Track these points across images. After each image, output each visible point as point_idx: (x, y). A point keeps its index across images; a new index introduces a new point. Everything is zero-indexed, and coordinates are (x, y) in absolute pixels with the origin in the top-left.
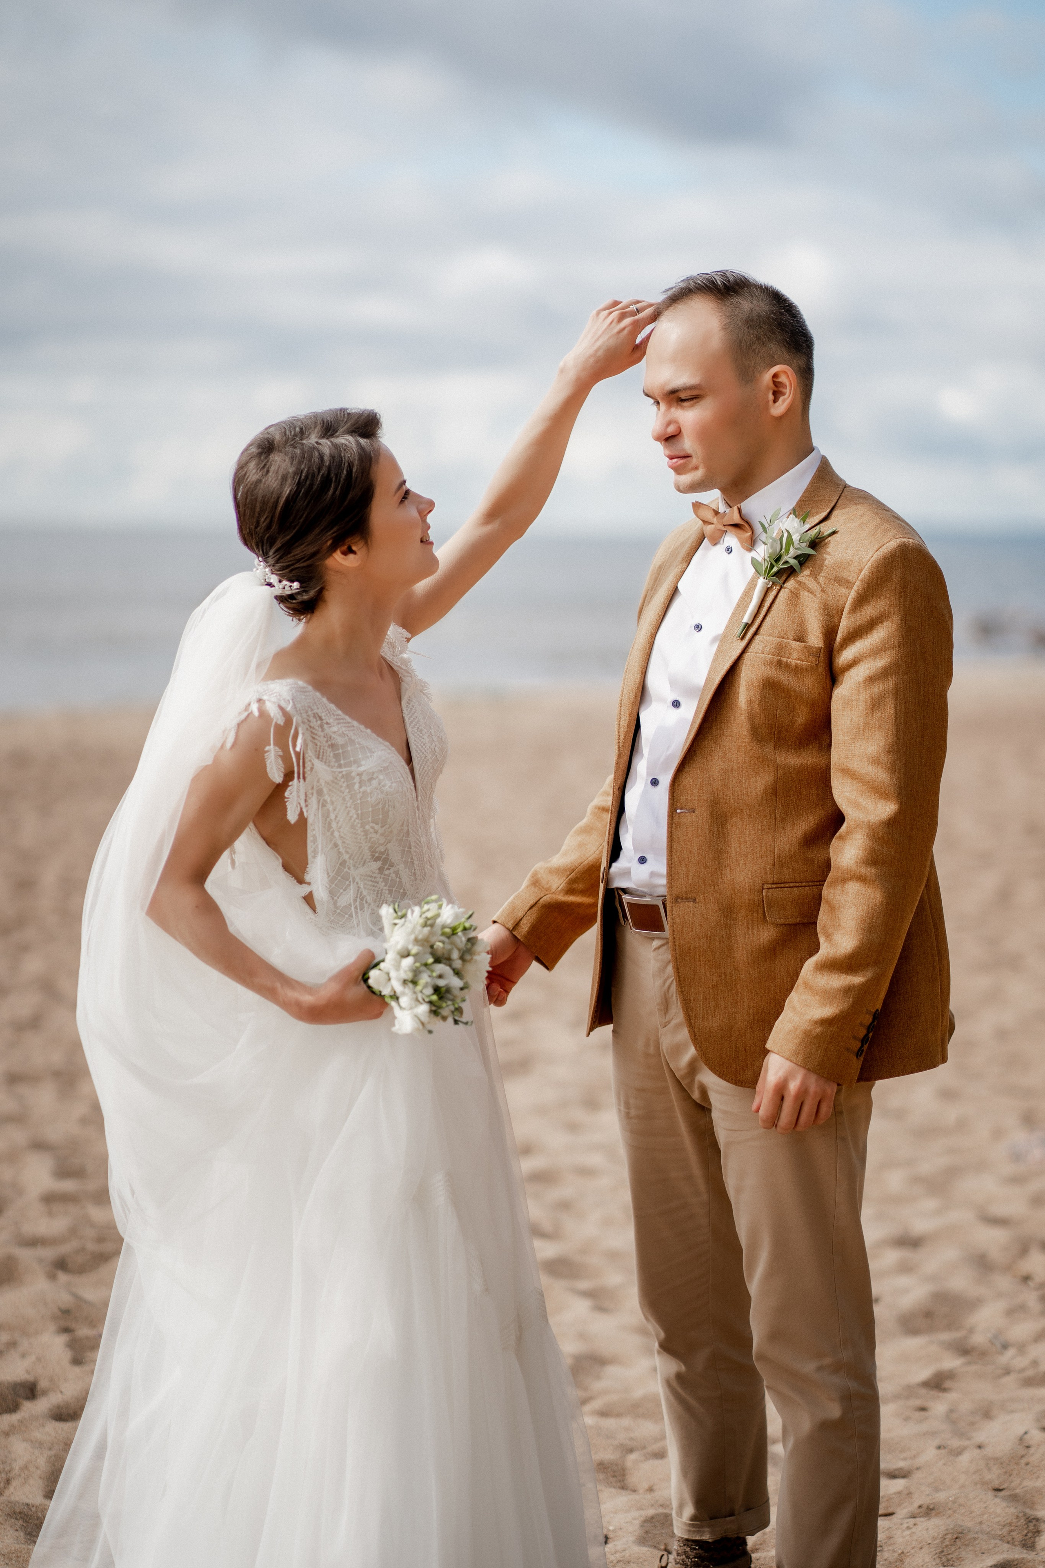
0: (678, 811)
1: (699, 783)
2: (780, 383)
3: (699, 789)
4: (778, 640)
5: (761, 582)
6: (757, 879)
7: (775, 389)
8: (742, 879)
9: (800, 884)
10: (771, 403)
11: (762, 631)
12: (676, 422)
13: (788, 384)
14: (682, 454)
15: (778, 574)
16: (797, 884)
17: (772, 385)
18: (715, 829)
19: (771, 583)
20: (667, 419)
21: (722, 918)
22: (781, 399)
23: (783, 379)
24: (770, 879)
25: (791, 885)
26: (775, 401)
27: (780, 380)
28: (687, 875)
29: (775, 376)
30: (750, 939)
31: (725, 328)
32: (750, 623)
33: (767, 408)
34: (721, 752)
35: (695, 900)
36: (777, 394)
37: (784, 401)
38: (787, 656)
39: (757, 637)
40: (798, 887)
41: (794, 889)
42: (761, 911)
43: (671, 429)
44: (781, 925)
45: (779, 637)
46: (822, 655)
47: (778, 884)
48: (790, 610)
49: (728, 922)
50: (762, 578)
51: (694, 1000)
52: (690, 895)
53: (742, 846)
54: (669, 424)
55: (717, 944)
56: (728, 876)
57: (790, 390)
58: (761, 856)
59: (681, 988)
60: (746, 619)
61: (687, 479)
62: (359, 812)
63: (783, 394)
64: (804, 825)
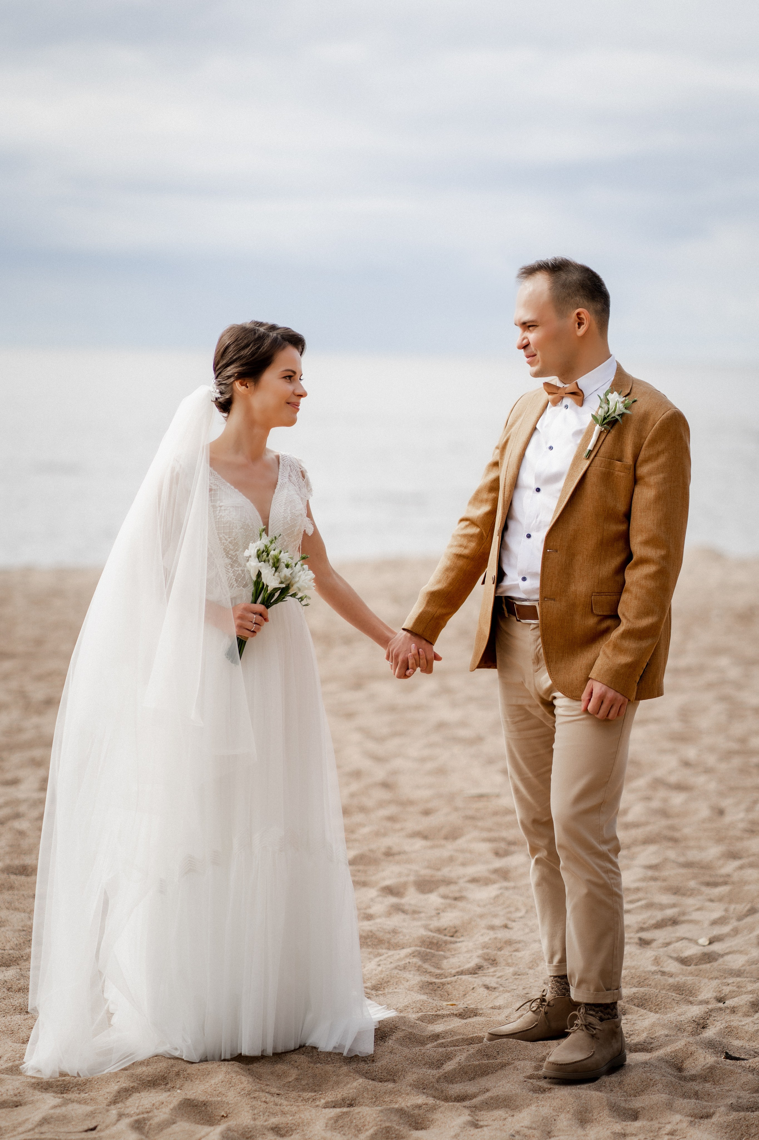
0: (548, 551)
1: (561, 536)
2: (582, 318)
3: (561, 540)
4: (609, 460)
5: (597, 428)
6: (589, 590)
7: (579, 321)
8: (581, 589)
9: (611, 594)
10: (577, 329)
11: (598, 455)
12: (527, 338)
13: (585, 318)
14: (532, 354)
15: (608, 423)
16: (609, 594)
17: (577, 319)
18: (568, 562)
19: (603, 429)
20: (523, 337)
21: (569, 610)
22: (582, 327)
23: (582, 316)
24: (596, 590)
25: (607, 594)
26: (579, 328)
27: (581, 316)
28: (551, 586)
29: (578, 314)
30: (583, 622)
31: (550, 289)
32: (592, 450)
33: (575, 332)
34: (573, 520)
35: (554, 600)
36: (580, 324)
37: (583, 328)
38: (613, 469)
39: (596, 458)
40: (610, 595)
41: (608, 596)
42: (590, 607)
43: (525, 341)
44: (600, 615)
45: (609, 459)
46: (631, 469)
47: (599, 593)
48: (615, 444)
49: (572, 612)
50: (598, 425)
51: (551, 653)
52: (552, 597)
53: (582, 571)
54: (524, 339)
55: (566, 624)
56: (573, 588)
57: (586, 322)
58: (592, 578)
59: (545, 646)
60: (590, 447)
61: (535, 369)
62: (217, 526)
63: (583, 324)
64: (615, 563)
